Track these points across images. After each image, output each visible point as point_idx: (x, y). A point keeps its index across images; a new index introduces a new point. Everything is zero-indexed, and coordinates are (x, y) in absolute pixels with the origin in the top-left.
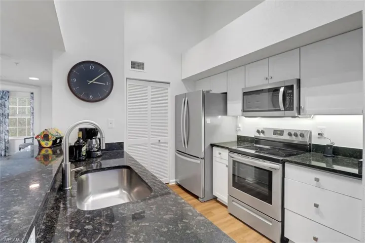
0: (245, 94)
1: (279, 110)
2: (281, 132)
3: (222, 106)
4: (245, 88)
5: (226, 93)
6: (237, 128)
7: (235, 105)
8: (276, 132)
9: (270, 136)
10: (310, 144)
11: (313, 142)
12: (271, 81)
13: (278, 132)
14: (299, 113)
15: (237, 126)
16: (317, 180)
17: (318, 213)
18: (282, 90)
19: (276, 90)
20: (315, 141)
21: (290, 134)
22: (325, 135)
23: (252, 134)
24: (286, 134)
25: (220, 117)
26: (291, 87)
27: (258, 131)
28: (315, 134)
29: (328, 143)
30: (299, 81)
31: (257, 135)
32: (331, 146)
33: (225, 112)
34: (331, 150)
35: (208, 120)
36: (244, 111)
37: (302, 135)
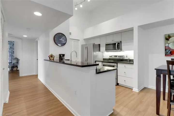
0: (106, 45)
1: (116, 50)
2: (117, 56)
3: (98, 48)
4: (106, 43)
5: (100, 44)
6: (103, 56)
7: (103, 48)
8: (115, 56)
9: (113, 57)
10: (124, 59)
11: (125, 59)
12: (114, 41)
13: (116, 56)
14: (121, 50)
15: (103, 55)
16: (125, 66)
17: (125, 74)
18: (117, 44)
19: (115, 44)
20: (125, 58)
21: (119, 57)
22: (128, 56)
23: (108, 57)
24: (118, 57)
25: (97, 52)
26: (119, 43)
27: (110, 56)
28: (125, 56)
29: (128, 58)
30: (121, 42)
31: (110, 57)
32: (129, 59)
33: (100, 50)
34: (129, 60)
35: (95, 53)
36: (106, 50)
37: (122, 57)
